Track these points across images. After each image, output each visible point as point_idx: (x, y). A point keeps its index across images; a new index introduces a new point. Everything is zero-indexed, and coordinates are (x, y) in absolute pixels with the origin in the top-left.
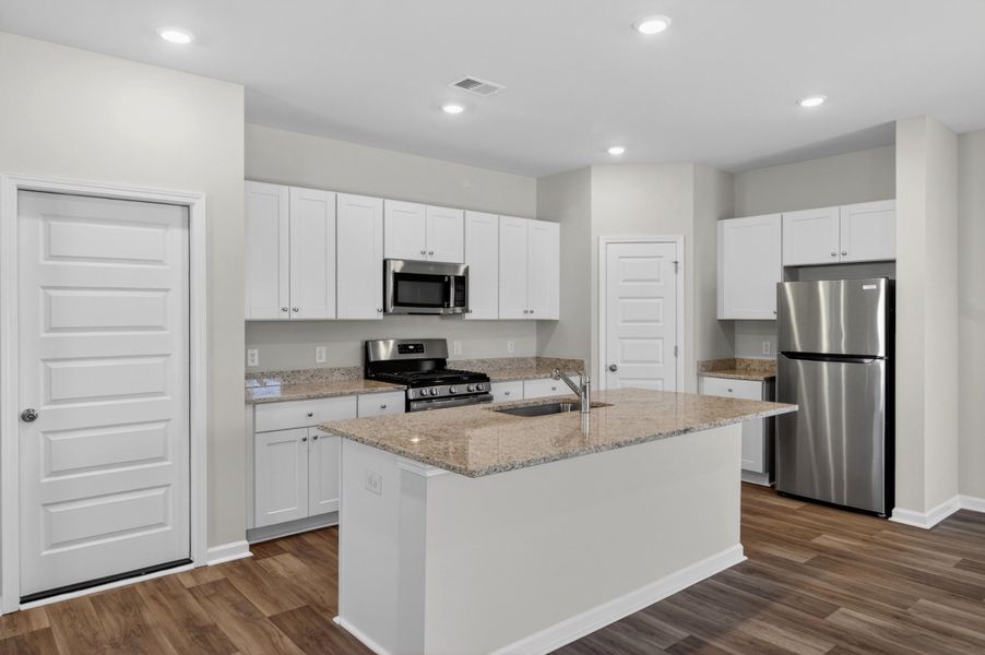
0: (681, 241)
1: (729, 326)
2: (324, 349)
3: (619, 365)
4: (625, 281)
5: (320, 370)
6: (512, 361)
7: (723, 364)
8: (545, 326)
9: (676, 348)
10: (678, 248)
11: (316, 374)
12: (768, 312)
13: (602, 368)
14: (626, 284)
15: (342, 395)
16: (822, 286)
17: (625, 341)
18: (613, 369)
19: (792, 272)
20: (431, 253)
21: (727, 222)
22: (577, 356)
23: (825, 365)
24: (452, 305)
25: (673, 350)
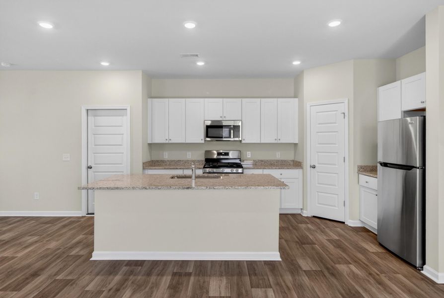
0: (346, 102)
2: (190, 153)
3: (317, 165)
4: (319, 124)
5: (188, 161)
6: (278, 161)
9: (344, 158)
11: (187, 162)
13: (309, 166)
14: (320, 125)
15: (177, 169)
17: (319, 154)
18: (314, 167)
20: (225, 117)
24: (232, 137)
25: (343, 158)
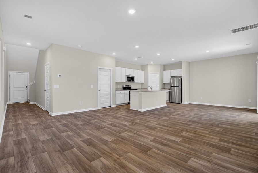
1: (164, 84)
7: (164, 89)
8: (142, 84)
10: (158, 74)
12: (169, 82)
16: (175, 78)
19: (172, 77)
21: (164, 71)
22: (146, 87)
23: (175, 87)
